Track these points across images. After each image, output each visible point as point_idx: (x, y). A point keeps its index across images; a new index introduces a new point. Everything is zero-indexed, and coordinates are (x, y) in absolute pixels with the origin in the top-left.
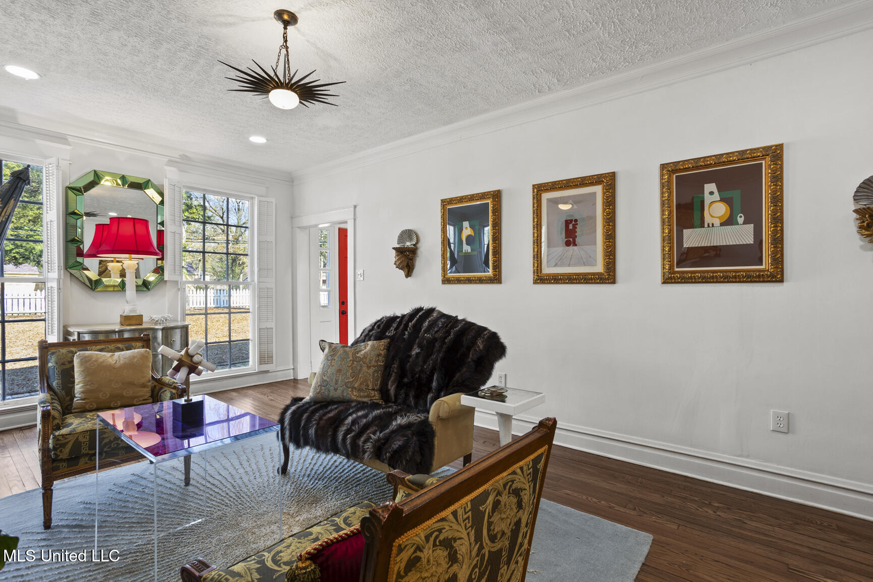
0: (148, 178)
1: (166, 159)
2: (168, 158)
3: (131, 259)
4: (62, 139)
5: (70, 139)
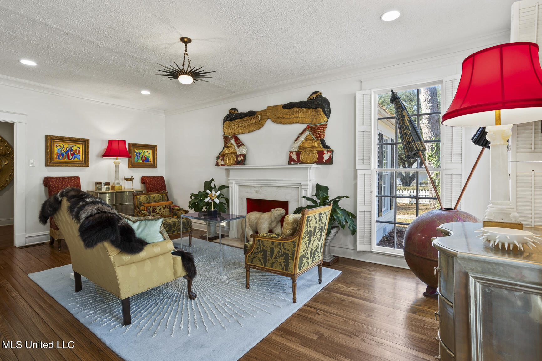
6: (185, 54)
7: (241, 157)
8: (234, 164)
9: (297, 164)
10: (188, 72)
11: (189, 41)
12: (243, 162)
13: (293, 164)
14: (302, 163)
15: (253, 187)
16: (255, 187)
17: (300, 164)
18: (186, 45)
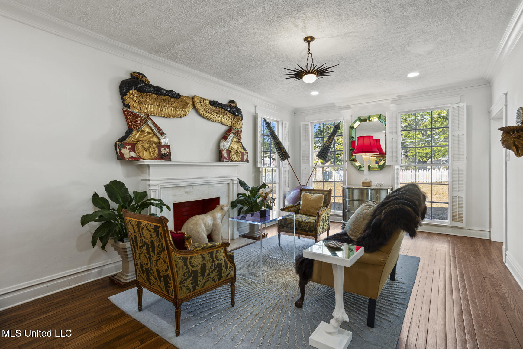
0: (380, 114)
1: (390, 101)
2: (391, 100)
3: (366, 155)
4: (348, 107)
5: (352, 106)
6: (308, 54)
7: (165, 149)
8: (156, 158)
9: (229, 162)
10: (311, 70)
11: (312, 38)
12: (167, 157)
13: (225, 162)
14: (232, 161)
15: (182, 188)
16: (185, 187)
17: (230, 162)
18: (309, 44)
